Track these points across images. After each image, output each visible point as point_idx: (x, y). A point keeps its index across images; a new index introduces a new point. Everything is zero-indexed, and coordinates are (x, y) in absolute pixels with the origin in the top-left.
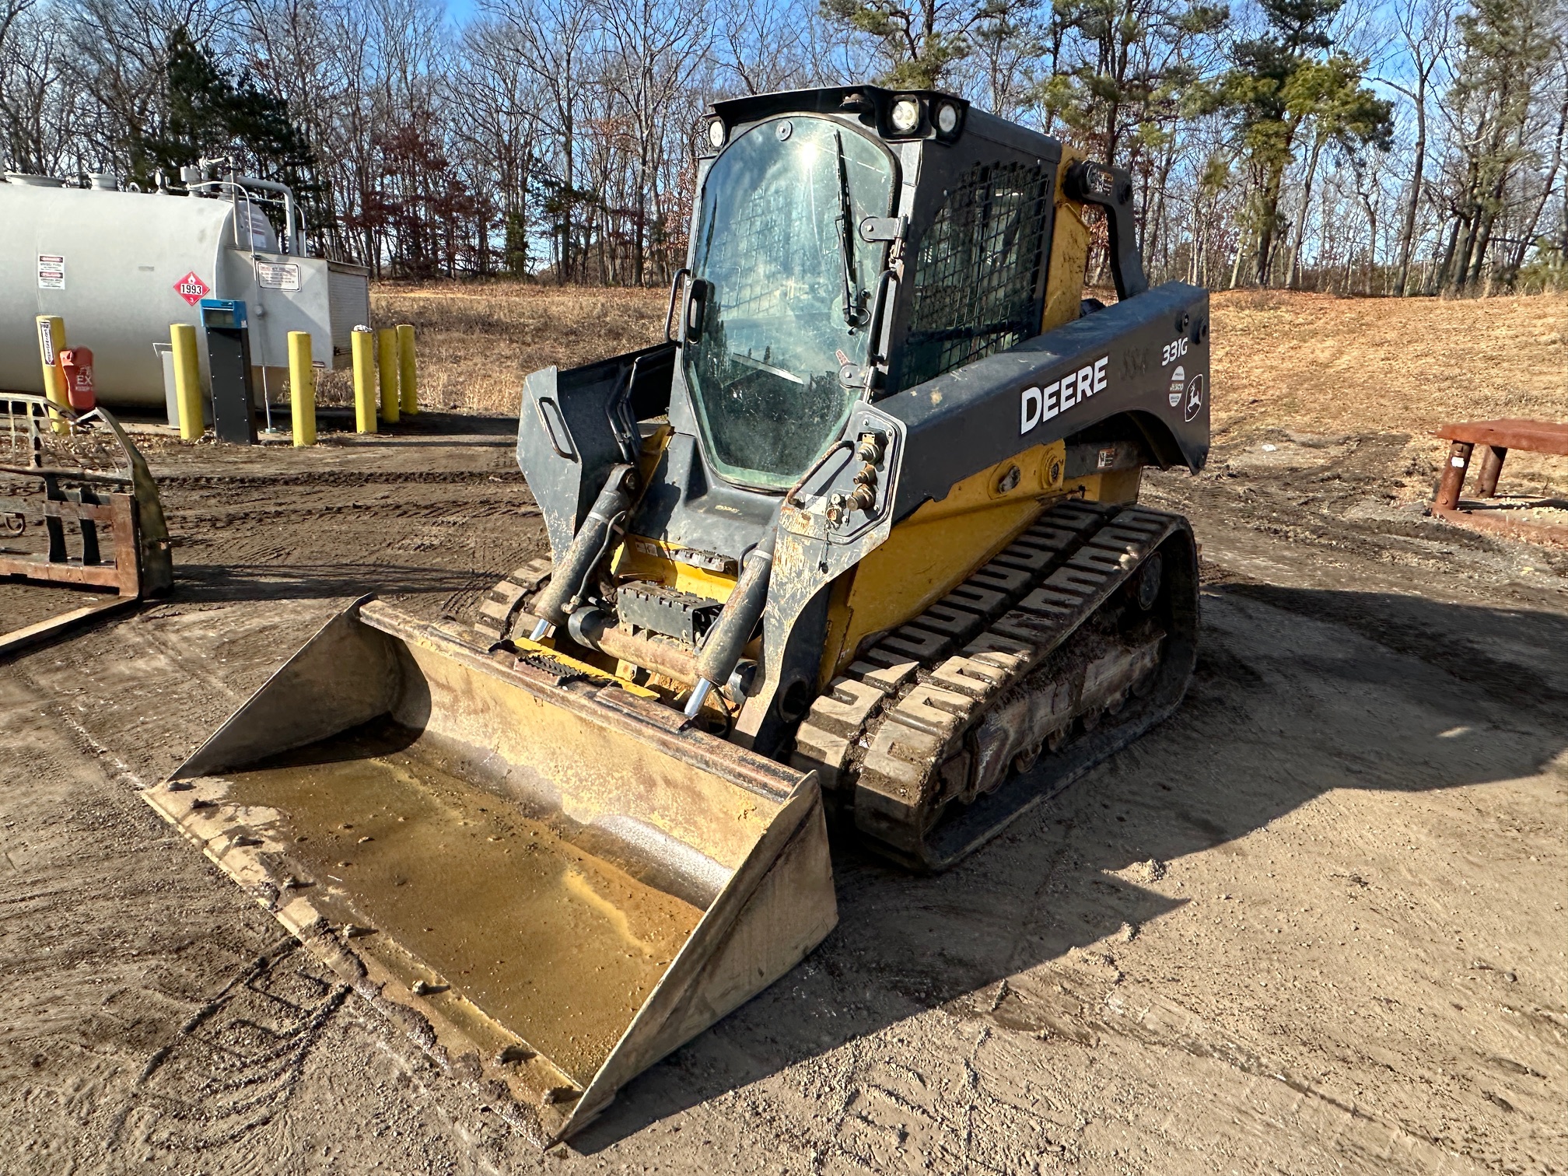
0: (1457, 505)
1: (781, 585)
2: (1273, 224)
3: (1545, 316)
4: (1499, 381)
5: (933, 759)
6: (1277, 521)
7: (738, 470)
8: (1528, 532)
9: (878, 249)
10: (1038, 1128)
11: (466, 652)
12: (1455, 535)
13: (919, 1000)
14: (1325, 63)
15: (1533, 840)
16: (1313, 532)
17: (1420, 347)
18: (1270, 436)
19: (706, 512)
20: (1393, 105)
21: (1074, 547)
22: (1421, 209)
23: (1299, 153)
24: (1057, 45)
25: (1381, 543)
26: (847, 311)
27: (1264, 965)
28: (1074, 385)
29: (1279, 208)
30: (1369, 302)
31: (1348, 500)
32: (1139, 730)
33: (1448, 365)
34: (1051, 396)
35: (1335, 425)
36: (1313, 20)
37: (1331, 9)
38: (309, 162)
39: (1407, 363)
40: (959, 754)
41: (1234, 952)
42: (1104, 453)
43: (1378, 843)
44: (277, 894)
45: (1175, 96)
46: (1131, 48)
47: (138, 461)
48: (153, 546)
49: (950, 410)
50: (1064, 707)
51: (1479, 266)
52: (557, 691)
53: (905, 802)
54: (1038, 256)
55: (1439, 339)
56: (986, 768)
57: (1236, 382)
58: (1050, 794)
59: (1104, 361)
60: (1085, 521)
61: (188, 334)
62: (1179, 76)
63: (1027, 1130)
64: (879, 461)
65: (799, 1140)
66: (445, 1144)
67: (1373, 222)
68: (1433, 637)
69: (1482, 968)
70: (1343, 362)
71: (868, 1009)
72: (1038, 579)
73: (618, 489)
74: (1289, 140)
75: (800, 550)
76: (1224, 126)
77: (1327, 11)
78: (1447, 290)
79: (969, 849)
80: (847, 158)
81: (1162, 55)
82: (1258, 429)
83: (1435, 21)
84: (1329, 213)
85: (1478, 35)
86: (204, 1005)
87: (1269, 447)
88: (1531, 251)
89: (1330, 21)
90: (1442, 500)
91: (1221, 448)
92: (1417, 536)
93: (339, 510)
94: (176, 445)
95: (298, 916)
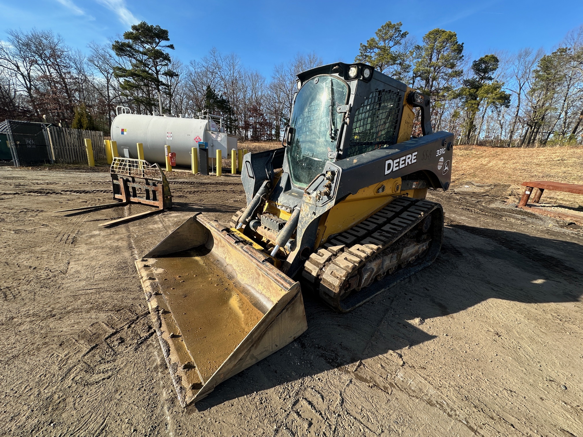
0: (526, 205)
1: (302, 218)
2: (472, 127)
3: (556, 153)
4: (540, 171)
5: (344, 278)
6: (469, 206)
7: (299, 183)
8: (550, 214)
9: (342, 116)
10: (362, 430)
11: (216, 230)
12: (526, 214)
13: (329, 363)
14: (491, 84)
15: (566, 325)
16: (480, 210)
17: (515, 161)
18: (467, 183)
19: (289, 195)
20: (511, 95)
21: (402, 211)
22: (517, 124)
23: (481, 109)
24: (414, 82)
25: (502, 214)
26: (331, 135)
27: (459, 366)
28: (405, 160)
29: (474, 123)
30: (499, 149)
31: (491, 202)
32: (420, 269)
33: (523, 166)
34: (396, 163)
35: (487, 181)
36: (488, 73)
37: (494, 70)
38: (233, 114)
39: (510, 165)
40: (356, 275)
41: (448, 359)
42: (415, 183)
43: (504, 319)
44: (151, 296)
45: (445, 94)
46: (434, 82)
47: (164, 176)
48: (167, 197)
49: (359, 165)
50: (395, 261)
51: (534, 139)
52: (234, 245)
53: (334, 291)
54: (397, 121)
55: (521, 159)
56: (365, 280)
57: (458, 169)
58: (387, 288)
59: (416, 153)
60: (406, 204)
61: (195, 150)
62: (447, 89)
63: (358, 430)
64: (332, 180)
65: (273, 418)
66: (157, 397)
67: (502, 128)
68: (521, 245)
69: (550, 380)
70: (490, 164)
71: (311, 363)
72: (389, 221)
73: (264, 187)
74: (478, 105)
75: (308, 208)
76: (459, 102)
77: (492, 70)
78: (524, 146)
79: (357, 306)
80: (334, 88)
81: (443, 83)
82: (464, 181)
83: (525, 72)
84: (488, 126)
85: (540, 75)
86: (114, 331)
87: (467, 186)
88: (552, 135)
89: (493, 73)
90: (521, 203)
91: (453, 186)
92: (513, 213)
93: (220, 191)
94: (191, 175)
95: (153, 304)
